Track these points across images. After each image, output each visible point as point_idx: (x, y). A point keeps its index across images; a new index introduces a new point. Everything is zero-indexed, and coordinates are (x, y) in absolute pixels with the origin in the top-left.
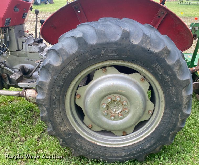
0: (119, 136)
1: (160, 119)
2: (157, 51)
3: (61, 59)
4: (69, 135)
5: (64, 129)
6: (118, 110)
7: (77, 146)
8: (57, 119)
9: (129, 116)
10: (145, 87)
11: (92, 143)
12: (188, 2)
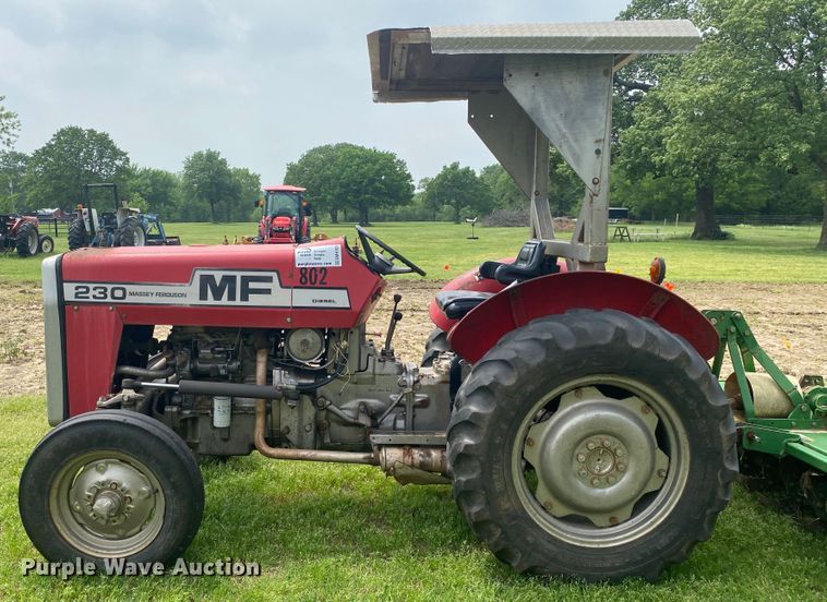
0: (602, 528)
1: (684, 485)
2: (671, 358)
3: (516, 374)
4: (514, 519)
5: (507, 506)
6: (605, 467)
7: (528, 544)
8: (496, 483)
9: (626, 478)
10: (651, 422)
11: (556, 539)
12: (625, 234)
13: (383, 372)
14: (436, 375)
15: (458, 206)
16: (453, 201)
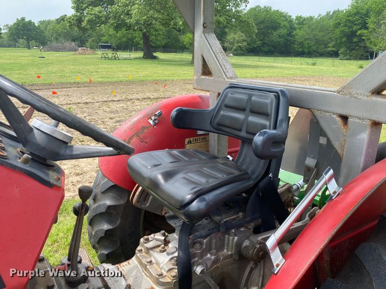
15: (28, 40)
16: (25, 37)
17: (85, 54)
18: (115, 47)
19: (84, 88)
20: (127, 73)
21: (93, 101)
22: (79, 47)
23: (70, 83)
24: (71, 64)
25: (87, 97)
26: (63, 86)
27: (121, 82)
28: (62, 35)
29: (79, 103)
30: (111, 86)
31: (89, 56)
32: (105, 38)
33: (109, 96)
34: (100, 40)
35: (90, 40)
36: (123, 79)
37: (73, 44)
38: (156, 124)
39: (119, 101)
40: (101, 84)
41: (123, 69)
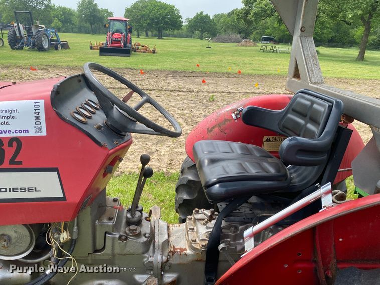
12: (275, 49)
13: (125, 252)
14: (189, 252)
15: (202, 32)
16: (200, 29)
17: (246, 46)
18: (277, 40)
19: (232, 78)
20: (279, 67)
21: (236, 91)
22: (243, 38)
23: (222, 73)
24: (231, 54)
25: (232, 87)
26: (215, 75)
27: (270, 75)
28: (230, 27)
29: (223, 92)
30: (258, 79)
31: (249, 48)
32: (269, 31)
33: (252, 88)
34: (264, 32)
35: (254, 32)
36: (273, 72)
37: (239, 36)
38: (237, 118)
39: (260, 93)
40: (250, 75)
41: (277, 62)
